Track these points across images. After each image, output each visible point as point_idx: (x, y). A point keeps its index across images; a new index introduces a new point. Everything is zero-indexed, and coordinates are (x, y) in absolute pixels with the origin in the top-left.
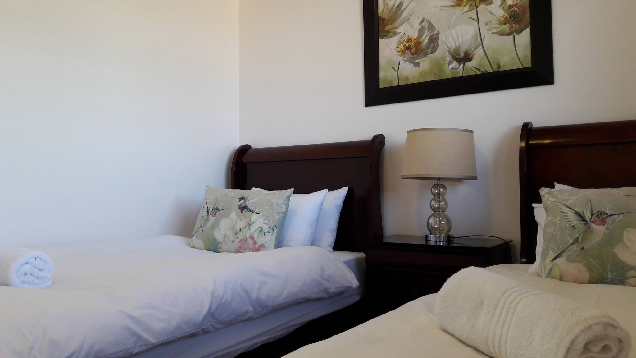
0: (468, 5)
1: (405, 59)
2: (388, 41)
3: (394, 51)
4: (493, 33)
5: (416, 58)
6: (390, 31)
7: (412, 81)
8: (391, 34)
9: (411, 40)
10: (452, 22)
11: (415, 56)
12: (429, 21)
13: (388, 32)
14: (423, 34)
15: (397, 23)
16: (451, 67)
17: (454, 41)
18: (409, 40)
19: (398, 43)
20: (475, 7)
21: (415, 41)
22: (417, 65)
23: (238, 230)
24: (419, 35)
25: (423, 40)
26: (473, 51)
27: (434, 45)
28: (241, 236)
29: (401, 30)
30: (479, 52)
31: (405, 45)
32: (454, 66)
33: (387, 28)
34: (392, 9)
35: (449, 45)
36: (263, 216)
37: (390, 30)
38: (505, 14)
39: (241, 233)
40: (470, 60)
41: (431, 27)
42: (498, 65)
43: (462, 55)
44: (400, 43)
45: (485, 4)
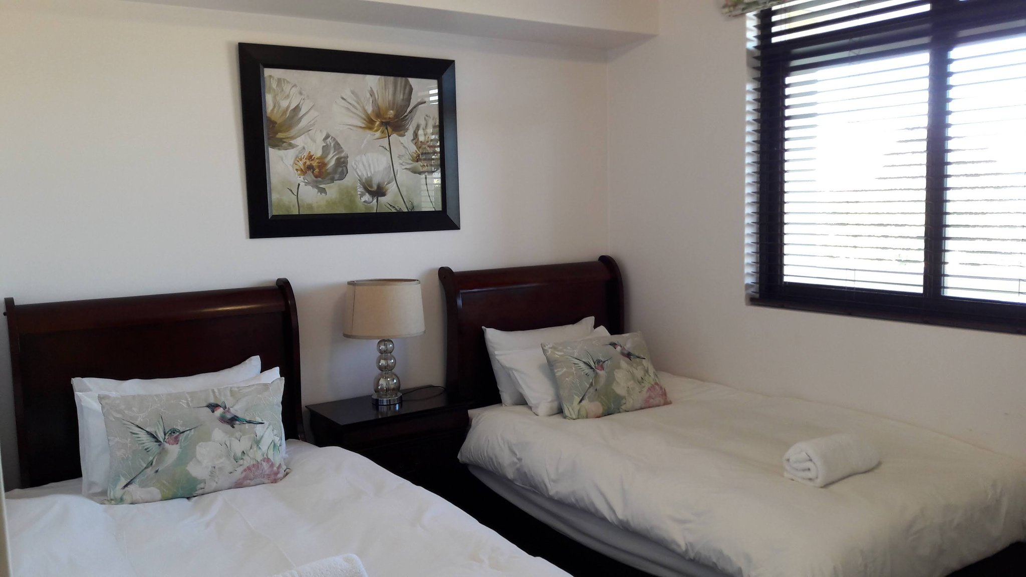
0: (379, 131)
1: (306, 181)
2: (282, 153)
3: (291, 168)
4: (406, 169)
5: (321, 183)
6: (285, 140)
7: (316, 211)
8: (284, 144)
9: (313, 158)
10: (363, 146)
11: (320, 179)
12: (335, 139)
13: (281, 141)
14: (328, 154)
15: (293, 132)
16: (363, 199)
17: (365, 169)
18: (310, 157)
19: (296, 158)
20: (387, 135)
21: (317, 161)
22: (323, 191)
23: (239, 454)
24: (322, 154)
25: (329, 162)
26: (386, 185)
27: (343, 170)
28: (247, 462)
29: (299, 142)
30: (392, 188)
31: (305, 163)
32: (367, 200)
33: (280, 135)
34: (285, 112)
35: (360, 174)
36: (269, 425)
37: (283, 139)
38: (417, 150)
39: (246, 457)
40: (383, 194)
41: (338, 147)
42: (412, 204)
43: (375, 188)
44: (298, 159)
45: (397, 135)
